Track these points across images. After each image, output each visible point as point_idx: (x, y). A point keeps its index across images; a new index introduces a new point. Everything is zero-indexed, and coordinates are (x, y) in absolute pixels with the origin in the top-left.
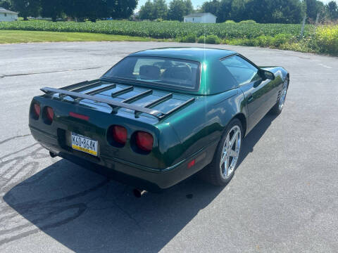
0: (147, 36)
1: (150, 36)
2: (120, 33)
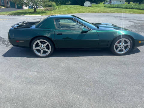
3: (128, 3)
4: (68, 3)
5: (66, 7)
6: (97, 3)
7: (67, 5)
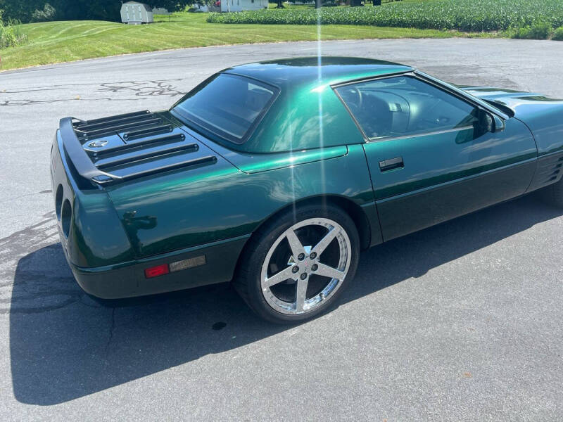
0: (449, 27)
1: (456, 27)
2: (402, 24)
3: (276, 5)
4: (42, 13)
5: (47, 29)
6: (171, 9)
7: (36, 21)
